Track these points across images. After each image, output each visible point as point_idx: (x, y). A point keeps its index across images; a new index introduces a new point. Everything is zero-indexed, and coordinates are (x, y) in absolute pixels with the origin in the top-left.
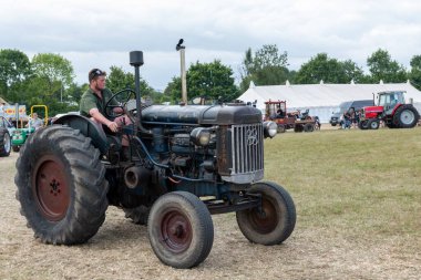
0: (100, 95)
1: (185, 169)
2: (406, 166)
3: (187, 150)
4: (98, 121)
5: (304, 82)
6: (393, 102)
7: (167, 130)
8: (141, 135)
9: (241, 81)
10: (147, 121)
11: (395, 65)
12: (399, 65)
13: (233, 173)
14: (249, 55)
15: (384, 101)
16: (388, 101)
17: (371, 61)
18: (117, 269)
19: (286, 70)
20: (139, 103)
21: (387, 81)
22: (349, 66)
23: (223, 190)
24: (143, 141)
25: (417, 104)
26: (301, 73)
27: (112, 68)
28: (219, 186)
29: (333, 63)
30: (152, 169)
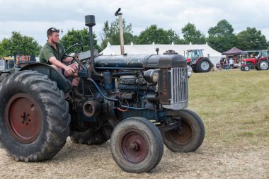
0: (55, 48)
1: (131, 101)
2: (205, 96)
3: (133, 87)
4: (58, 67)
5: (142, 43)
6: (196, 56)
7: (115, 74)
8: (93, 77)
9: (102, 42)
10: (99, 67)
11: (198, 33)
12: (201, 33)
13: (172, 102)
14: (107, 25)
15: (191, 56)
16: (193, 55)
17: (184, 30)
18: (15, 168)
19: (131, 35)
20: (92, 53)
21: (194, 43)
22: (171, 33)
23: (162, 115)
24: (96, 81)
25: (212, 57)
26: (141, 37)
27: (13, 33)
28: (158, 112)
29: (161, 31)
30: (103, 102)
